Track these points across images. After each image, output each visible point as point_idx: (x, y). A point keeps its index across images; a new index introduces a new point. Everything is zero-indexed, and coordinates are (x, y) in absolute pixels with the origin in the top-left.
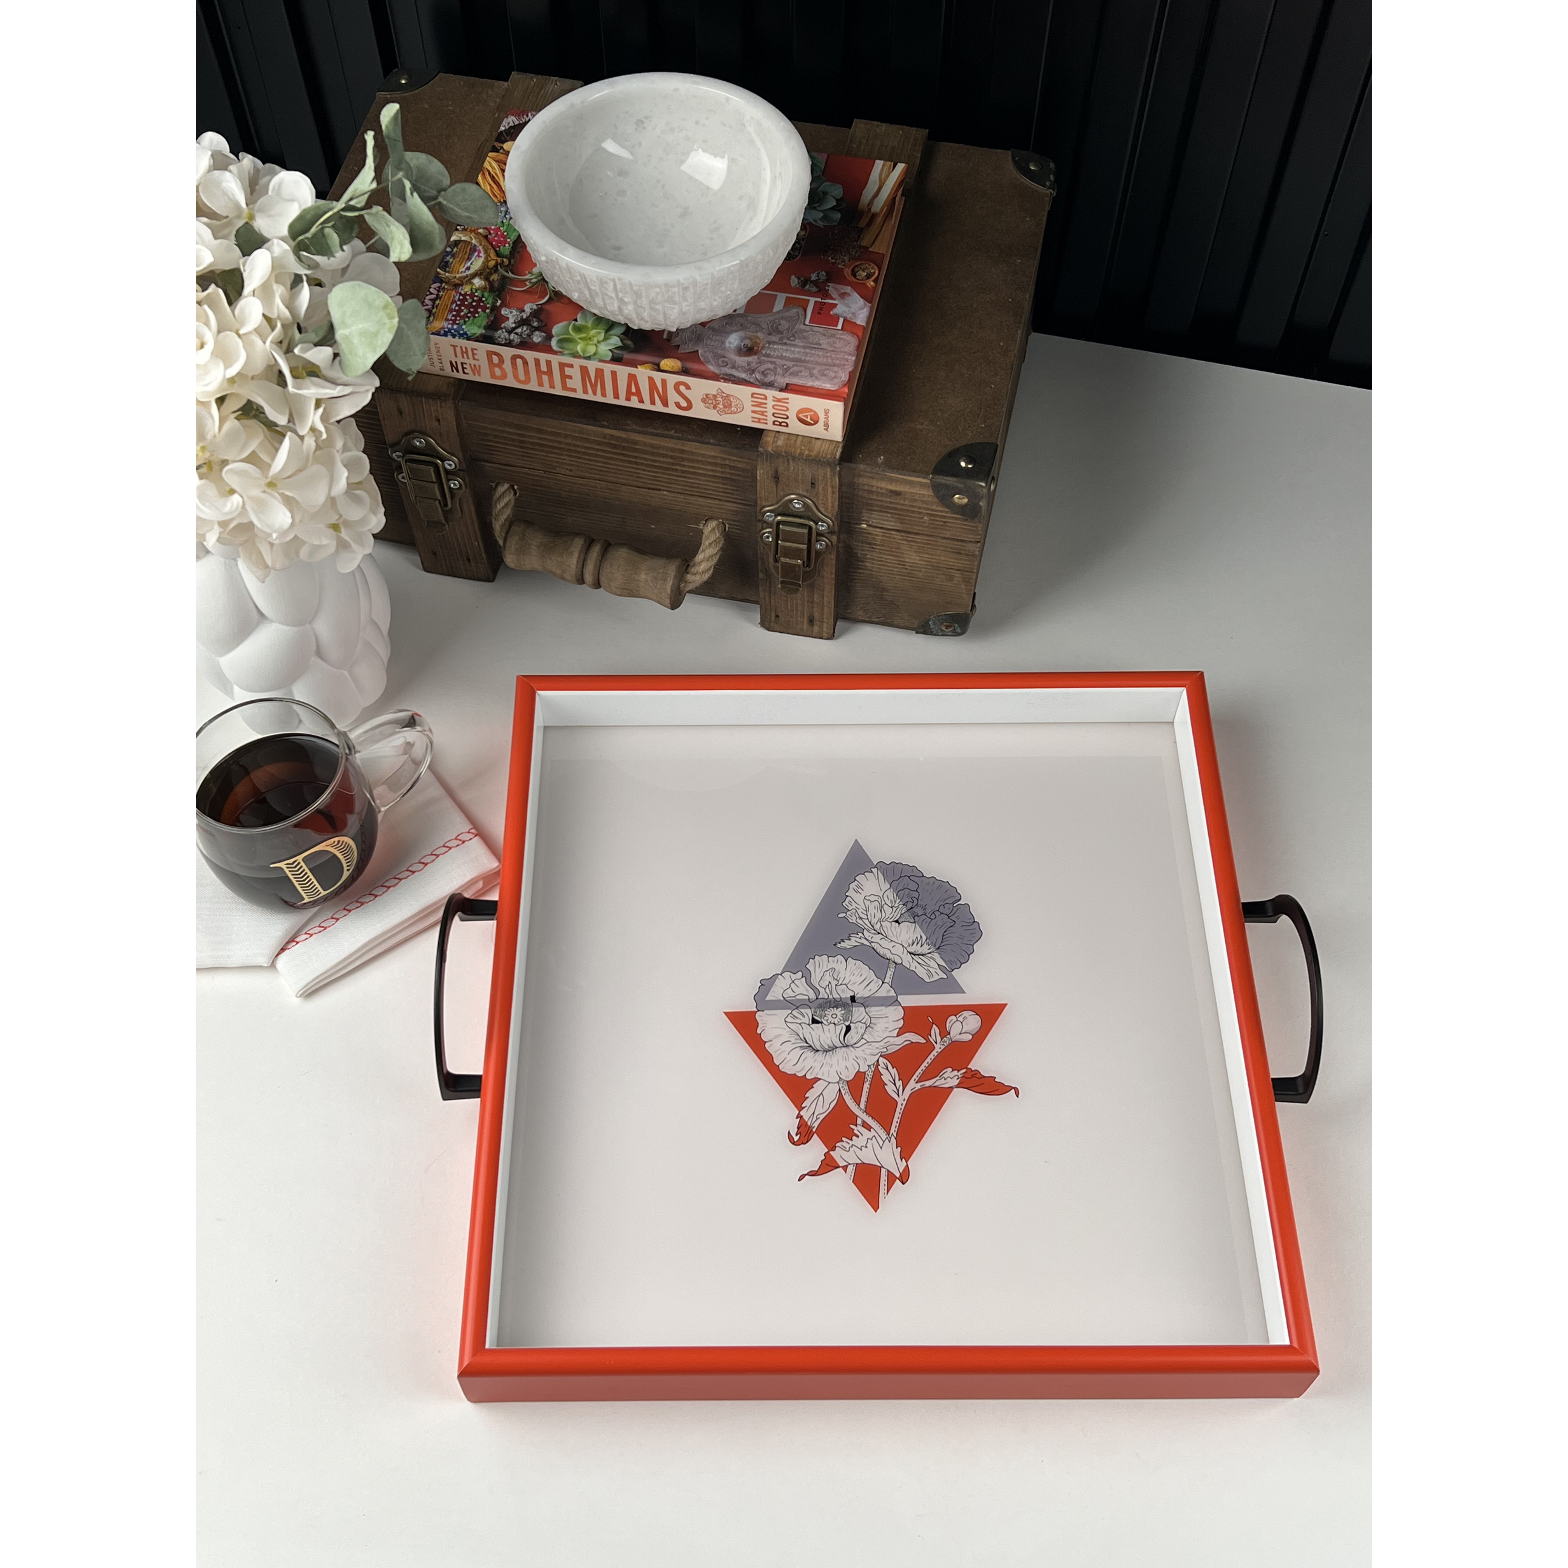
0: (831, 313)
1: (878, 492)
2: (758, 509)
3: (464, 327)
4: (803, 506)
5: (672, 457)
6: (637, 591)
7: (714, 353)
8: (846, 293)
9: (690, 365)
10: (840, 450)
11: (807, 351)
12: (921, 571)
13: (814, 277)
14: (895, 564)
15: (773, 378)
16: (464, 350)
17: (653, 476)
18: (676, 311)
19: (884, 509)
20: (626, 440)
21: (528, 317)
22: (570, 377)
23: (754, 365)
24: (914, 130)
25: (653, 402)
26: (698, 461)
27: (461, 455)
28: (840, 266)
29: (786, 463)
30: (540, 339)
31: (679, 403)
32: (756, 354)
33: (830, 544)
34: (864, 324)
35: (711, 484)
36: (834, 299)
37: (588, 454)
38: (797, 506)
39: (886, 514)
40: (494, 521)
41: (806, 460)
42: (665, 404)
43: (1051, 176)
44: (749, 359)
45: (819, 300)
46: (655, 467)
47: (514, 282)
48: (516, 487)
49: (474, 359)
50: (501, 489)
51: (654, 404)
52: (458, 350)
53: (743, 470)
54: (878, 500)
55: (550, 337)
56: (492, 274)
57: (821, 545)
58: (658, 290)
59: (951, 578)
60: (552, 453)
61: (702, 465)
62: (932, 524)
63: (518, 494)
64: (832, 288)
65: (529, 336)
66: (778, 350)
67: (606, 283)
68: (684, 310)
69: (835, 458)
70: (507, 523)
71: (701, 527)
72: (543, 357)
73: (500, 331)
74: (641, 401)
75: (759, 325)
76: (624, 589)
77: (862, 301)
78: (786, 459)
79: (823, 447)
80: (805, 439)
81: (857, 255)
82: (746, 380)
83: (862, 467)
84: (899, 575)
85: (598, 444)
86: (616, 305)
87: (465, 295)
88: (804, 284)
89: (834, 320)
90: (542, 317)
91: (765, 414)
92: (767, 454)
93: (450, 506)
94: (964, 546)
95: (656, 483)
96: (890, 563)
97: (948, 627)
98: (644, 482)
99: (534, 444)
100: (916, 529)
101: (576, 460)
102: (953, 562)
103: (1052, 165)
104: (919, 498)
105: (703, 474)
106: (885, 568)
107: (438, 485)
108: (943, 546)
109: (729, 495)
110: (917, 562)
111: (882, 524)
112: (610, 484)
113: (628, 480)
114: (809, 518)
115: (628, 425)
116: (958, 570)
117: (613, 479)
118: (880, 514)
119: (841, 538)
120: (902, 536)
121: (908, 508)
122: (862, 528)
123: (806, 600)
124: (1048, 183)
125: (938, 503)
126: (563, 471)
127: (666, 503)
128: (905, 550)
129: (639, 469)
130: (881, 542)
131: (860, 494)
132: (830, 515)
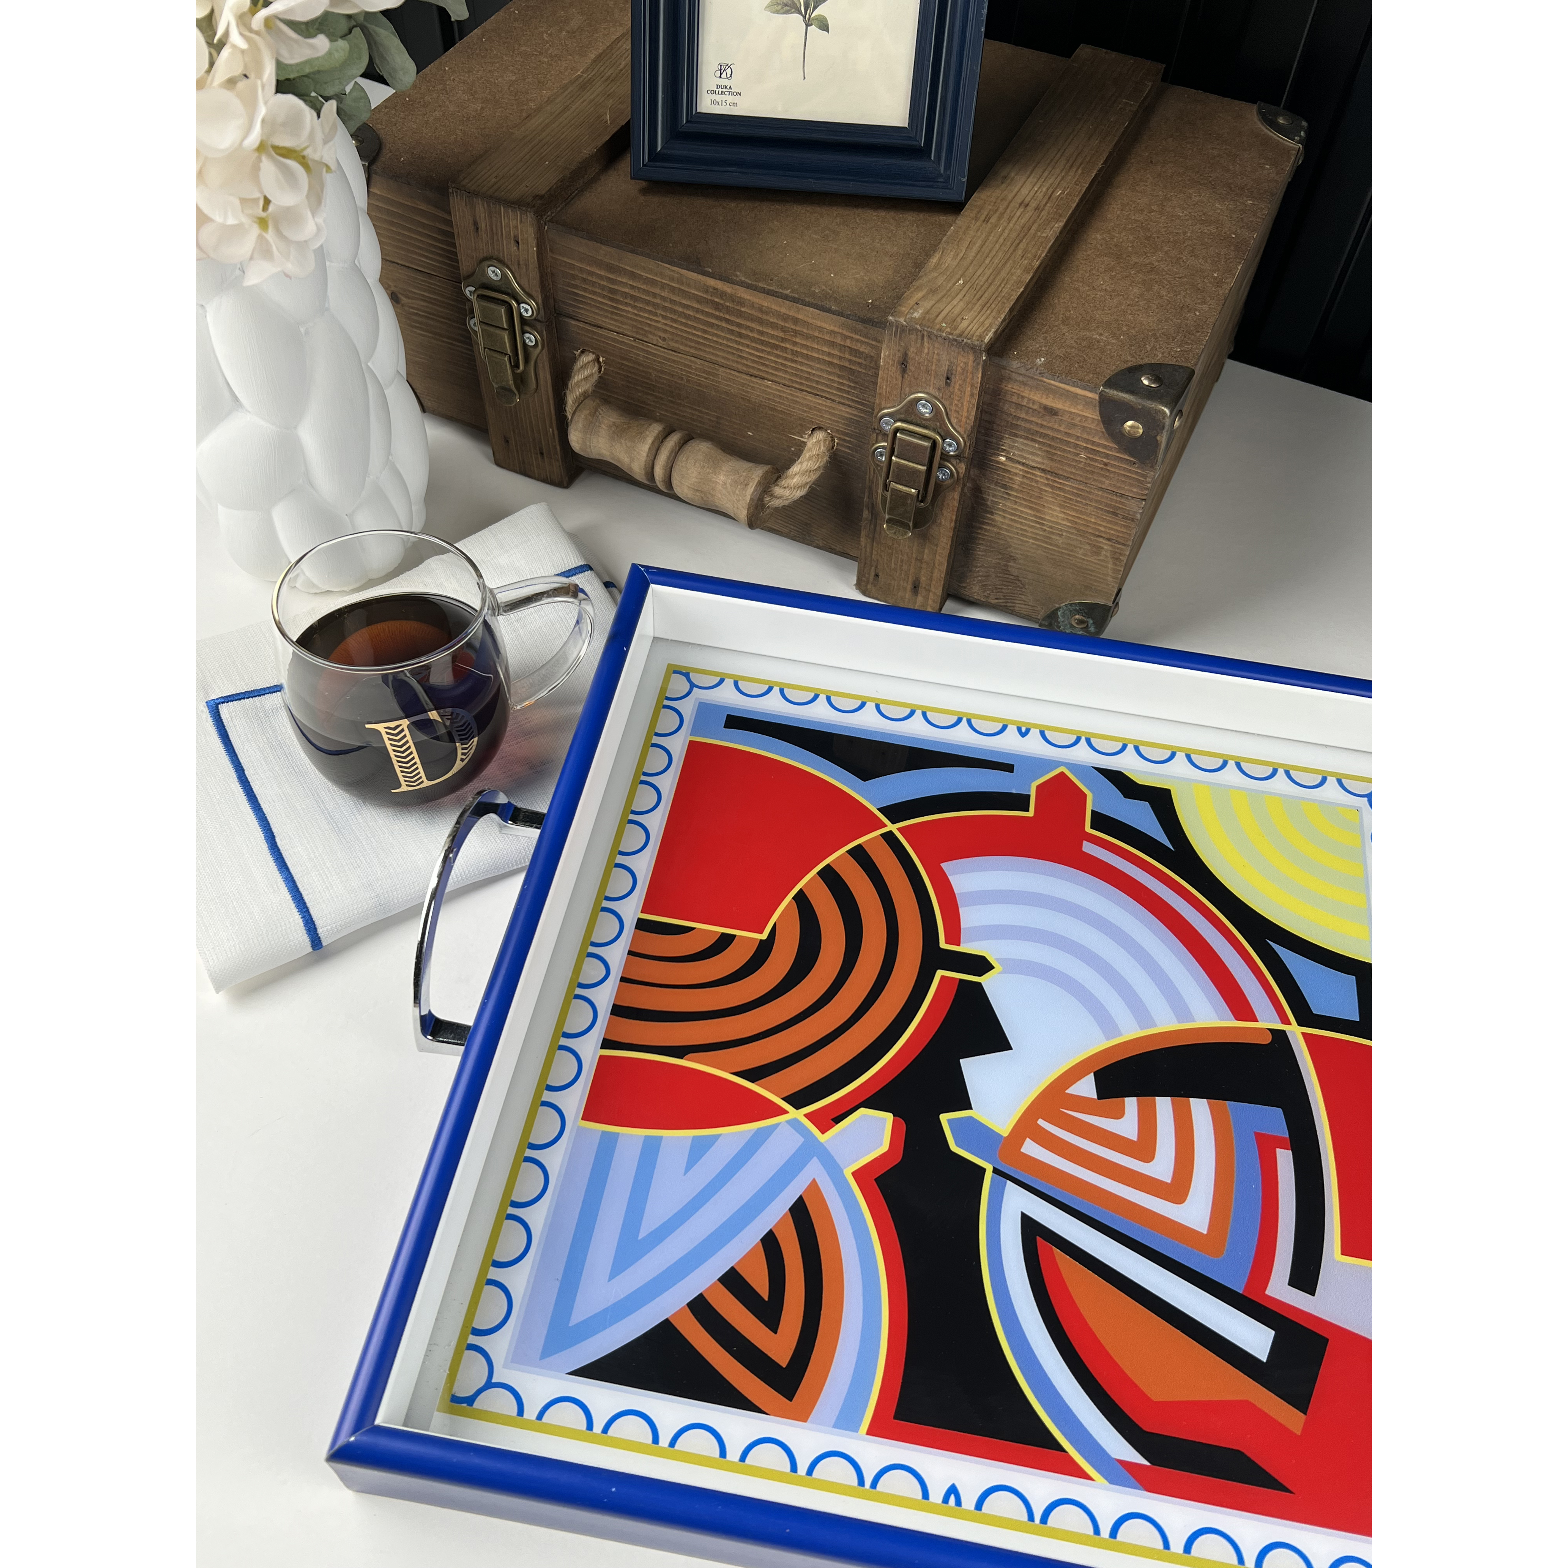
1: (1029, 408)
2: (876, 411)
4: (931, 411)
5: (784, 329)
6: (712, 495)
10: (990, 334)
12: (1061, 535)
14: (1032, 521)
17: (757, 356)
19: (1031, 435)
20: (732, 298)
24: (1149, 61)
26: (814, 338)
27: (540, 297)
29: (919, 341)
33: (955, 474)
35: (826, 375)
38: (923, 410)
39: (1034, 444)
40: (568, 392)
41: (946, 339)
43: (1302, 134)
46: (762, 343)
48: (601, 359)
50: (585, 359)
53: (867, 357)
54: (1026, 421)
57: (944, 475)
59: (1096, 550)
60: (644, 310)
63: (603, 369)
69: (982, 344)
70: (582, 398)
71: (805, 440)
78: (919, 336)
83: (1015, 364)
84: (1034, 538)
85: (698, 302)
92: (898, 326)
93: (521, 367)
94: (1122, 503)
95: (761, 368)
96: (1026, 519)
97: (1080, 622)
98: (747, 365)
99: (625, 295)
100: (1067, 472)
101: (671, 324)
102: (1105, 527)
103: (1304, 124)
104: (1080, 421)
105: (818, 359)
106: (1019, 526)
107: (509, 334)
108: (1097, 501)
109: (844, 395)
110: (1060, 521)
111: (1025, 458)
112: (706, 363)
113: (728, 359)
114: (934, 430)
115: (737, 276)
116: (1109, 540)
117: (712, 357)
118: (1025, 442)
119: (972, 473)
120: (1047, 479)
121: (1062, 437)
122: (999, 462)
123: (914, 556)
124: (1297, 138)
125: (1103, 432)
126: (655, 340)
127: (769, 399)
128: (1047, 501)
129: (743, 344)
130: (1020, 486)
131: (1006, 408)
132: (961, 430)
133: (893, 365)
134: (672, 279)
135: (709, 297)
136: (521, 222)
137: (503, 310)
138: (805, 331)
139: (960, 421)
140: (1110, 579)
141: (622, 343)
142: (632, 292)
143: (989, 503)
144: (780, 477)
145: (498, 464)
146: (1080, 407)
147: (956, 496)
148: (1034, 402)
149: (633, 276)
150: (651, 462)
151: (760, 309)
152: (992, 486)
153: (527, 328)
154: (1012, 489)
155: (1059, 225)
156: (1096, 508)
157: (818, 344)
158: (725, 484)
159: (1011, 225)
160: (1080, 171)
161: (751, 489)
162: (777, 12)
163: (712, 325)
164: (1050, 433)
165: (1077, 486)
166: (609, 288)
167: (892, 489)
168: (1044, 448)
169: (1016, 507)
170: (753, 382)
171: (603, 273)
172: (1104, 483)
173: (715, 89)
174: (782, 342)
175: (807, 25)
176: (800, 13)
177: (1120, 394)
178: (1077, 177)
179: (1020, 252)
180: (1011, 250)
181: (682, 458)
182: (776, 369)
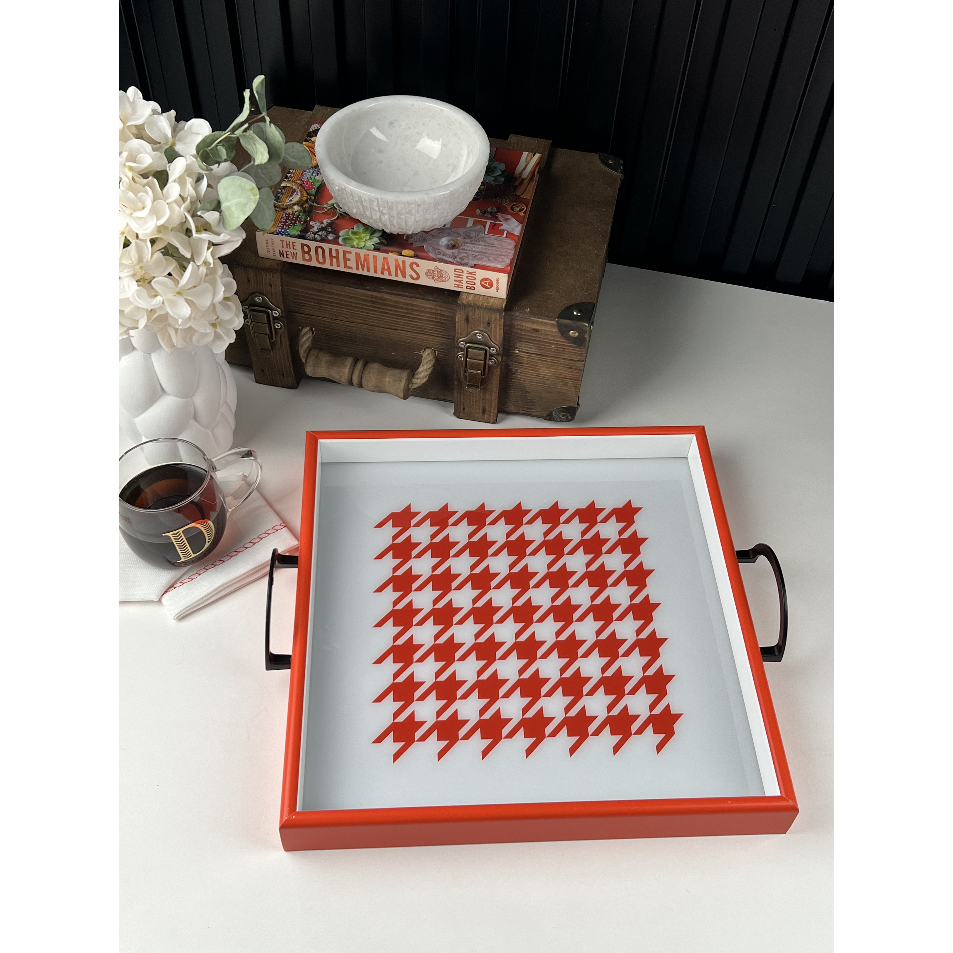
0: (500, 228)
1: (526, 330)
2: (456, 339)
3: (288, 230)
4: (483, 337)
5: (406, 309)
6: (384, 388)
7: (433, 247)
8: (508, 219)
9: (419, 253)
10: (505, 303)
11: (486, 247)
12: (549, 380)
13: (489, 210)
14: (534, 375)
15: (467, 261)
16: (288, 243)
17: (395, 321)
18: (413, 219)
19: (528, 341)
20: (380, 298)
21: (325, 227)
22: (349, 260)
23: (456, 254)
24: (544, 141)
25: (397, 275)
26: (422, 311)
27: (283, 307)
28: (504, 205)
29: (473, 310)
30: (332, 238)
31: (412, 275)
32: (457, 248)
34: (518, 235)
35: (429, 326)
36: (502, 222)
37: (357, 308)
38: (479, 337)
39: (530, 344)
40: (300, 348)
41: (485, 308)
42: (404, 276)
43: (621, 167)
44: (454, 251)
45: (493, 222)
46: (397, 315)
47: (317, 209)
48: (313, 329)
49: (293, 249)
50: (305, 330)
51: (398, 276)
52: (284, 243)
53: (448, 317)
55: (338, 237)
56: (305, 204)
57: (492, 362)
58: (403, 205)
59: (566, 384)
60: (336, 307)
61: (424, 313)
62: (557, 350)
63: (314, 333)
64: (499, 216)
65: (326, 236)
66: (469, 247)
67: (373, 201)
68: (417, 219)
69: (502, 307)
70: (308, 349)
71: (421, 353)
72: (334, 247)
73: (309, 233)
74: (390, 274)
75: (458, 233)
76: (376, 387)
77: (517, 223)
78: (473, 308)
79: (495, 301)
80: (485, 298)
81: (514, 199)
82: (451, 262)
83: (517, 314)
84: (536, 383)
85: (364, 301)
86: (378, 215)
87: (289, 214)
88: (484, 213)
89: (501, 232)
90: (333, 226)
91: (462, 282)
92: (462, 304)
93: (274, 339)
94: (575, 364)
95: (397, 325)
97: (563, 416)
98: (390, 325)
100: (547, 353)
101: (350, 311)
102: (568, 374)
103: (622, 162)
104: (550, 333)
105: (425, 319)
106: (529, 378)
107: (268, 326)
108: (563, 364)
109: (439, 333)
110: (548, 374)
111: (527, 350)
112: (369, 326)
113: (380, 323)
114: (485, 345)
116: (570, 379)
117: (371, 323)
118: (527, 343)
119: (503, 358)
120: (539, 358)
121: (543, 340)
122: (516, 353)
123: (482, 398)
124: (619, 171)
125: (560, 336)
126: (342, 318)
127: (402, 338)
129: (387, 317)
130: (526, 362)
131: (516, 331)
132: (497, 343)
133: (462, 320)
136: (273, 277)
137: (265, 315)
139: (496, 340)
140: (574, 395)
141: (324, 321)
143: (513, 370)
144: (414, 375)
145: (257, 382)
146: (549, 327)
147: (499, 370)
148: (528, 328)
150: (350, 376)
151: (395, 302)
152: (514, 363)
153: (276, 321)
154: (523, 363)
156: (563, 367)
158: (390, 382)
161: (403, 383)
163: (371, 310)
164: (536, 339)
165: (553, 359)
166: (318, 299)
167: (469, 372)
168: (536, 345)
169: (526, 370)
170: (393, 332)
171: (314, 293)
172: (564, 356)
174: (406, 314)
177: (565, 321)
181: (366, 371)
182: (404, 325)
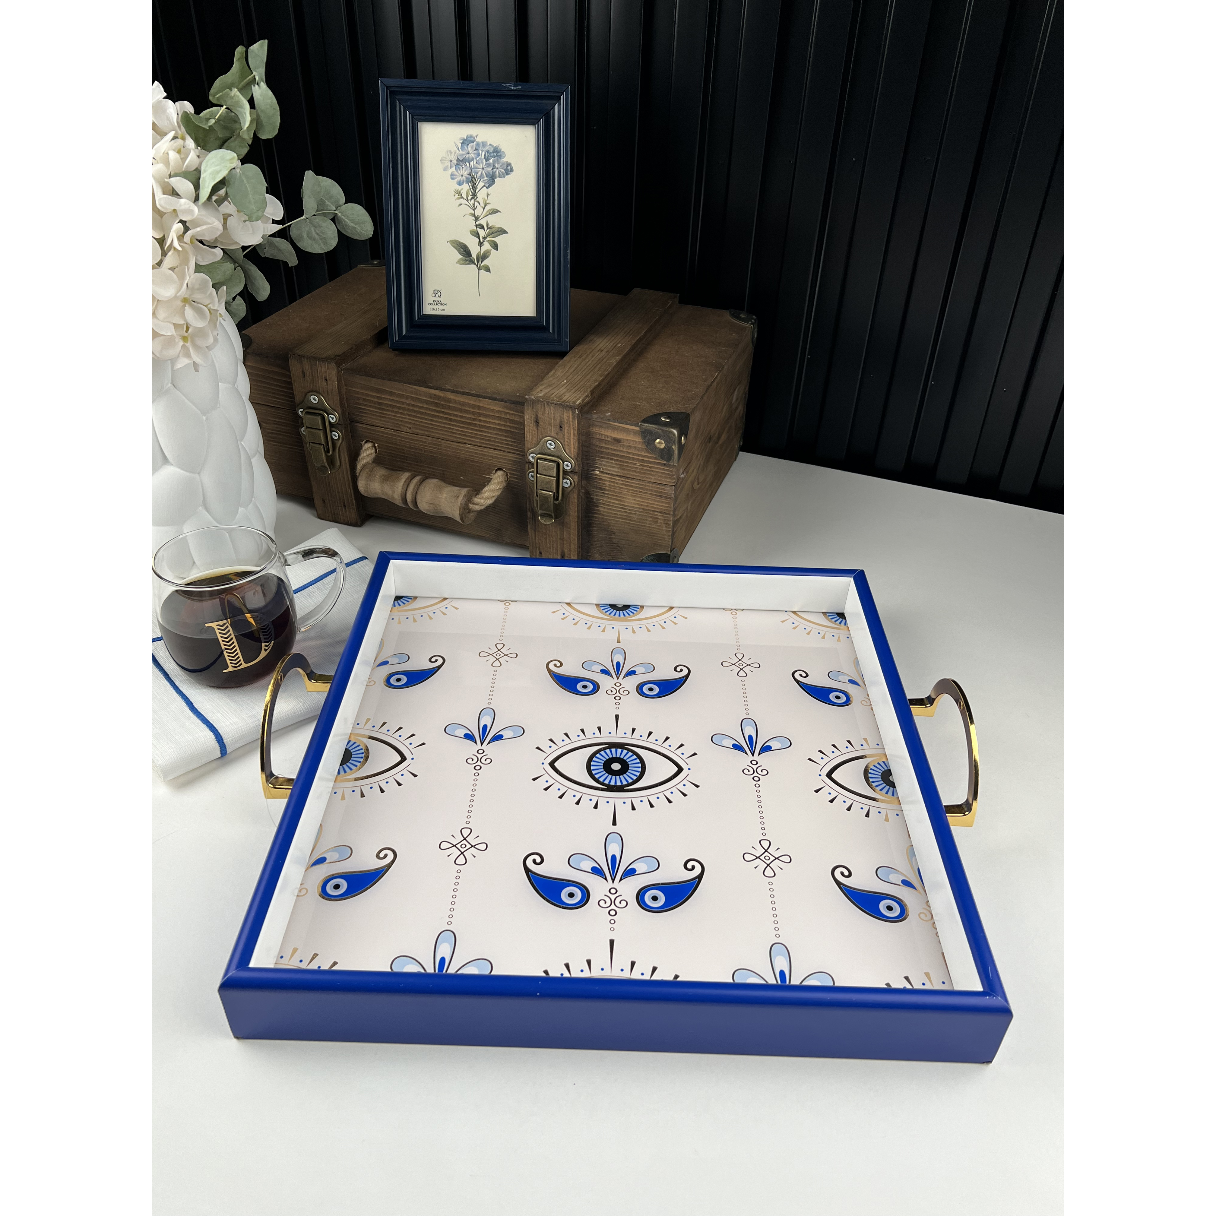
1: (606, 440)
2: (526, 451)
4: (556, 447)
5: (473, 413)
12: (636, 514)
17: (461, 431)
19: (610, 456)
20: (445, 399)
26: (489, 416)
27: (340, 411)
29: (543, 407)
33: (573, 482)
35: (498, 437)
37: (422, 413)
38: (550, 447)
39: (611, 461)
40: (358, 463)
41: (556, 404)
43: (754, 320)
48: (376, 445)
50: (367, 446)
53: (516, 422)
54: (605, 448)
57: (566, 482)
59: (656, 520)
60: (398, 413)
63: (378, 450)
69: (577, 405)
70: (366, 464)
71: (490, 474)
83: (597, 418)
85: (428, 404)
92: (531, 400)
93: (331, 453)
94: (664, 489)
95: (464, 437)
96: (615, 507)
98: (456, 437)
99: (387, 405)
100: (631, 475)
101: (413, 418)
102: (657, 505)
103: (754, 317)
104: (633, 444)
105: (493, 428)
106: (613, 512)
107: (323, 432)
108: (650, 490)
109: (510, 447)
110: (633, 506)
111: (609, 470)
112: (434, 439)
113: (446, 435)
114: (558, 457)
115: (446, 387)
116: (660, 512)
117: (437, 435)
118: (607, 460)
120: (622, 481)
121: (625, 455)
122: (596, 475)
123: (559, 537)
124: (750, 322)
125: (646, 449)
126: (405, 429)
127: (470, 455)
128: (624, 494)
129: (453, 425)
130: (609, 487)
131: (594, 442)
132: (572, 456)
133: (531, 423)
134: (412, 393)
135: (432, 400)
136: (328, 368)
137: (319, 418)
138: (485, 412)
139: (570, 451)
140: (665, 537)
141: (387, 433)
142: (390, 403)
143: (595, 500)
144: (477, 494)
145: (320, 518)
146: (632, 436)
147: (575, 496)
148: (608, 437)
149: (391, 394)
150: (404, 492)
151: (460, 403)
152: (595, 490)
153: (333, 429)
155: (618, 358)
156: (650, 494)
157: (492, 419)
158: (446, 498)
159: (593, 358)
160: (631, 336)
161: (461, 498)
162: (463, 264)
163: (435, 416)
164: (619, 453)
165: (638, 483)
166: (378, 402)
167: (540, 494)
168: (617, 463)
169: (608, 500)
170: (460, 446)
171: (375, 394)
172: (651, 479)
173: (433, 302)
174: (473, 421)
175: (479, 270)
176: (475, 264)
177: (651, 426)
178: (629, 339)
179: (597, 368)
180: (592, 368)
181: (422, 487)
182: (472, 437)
